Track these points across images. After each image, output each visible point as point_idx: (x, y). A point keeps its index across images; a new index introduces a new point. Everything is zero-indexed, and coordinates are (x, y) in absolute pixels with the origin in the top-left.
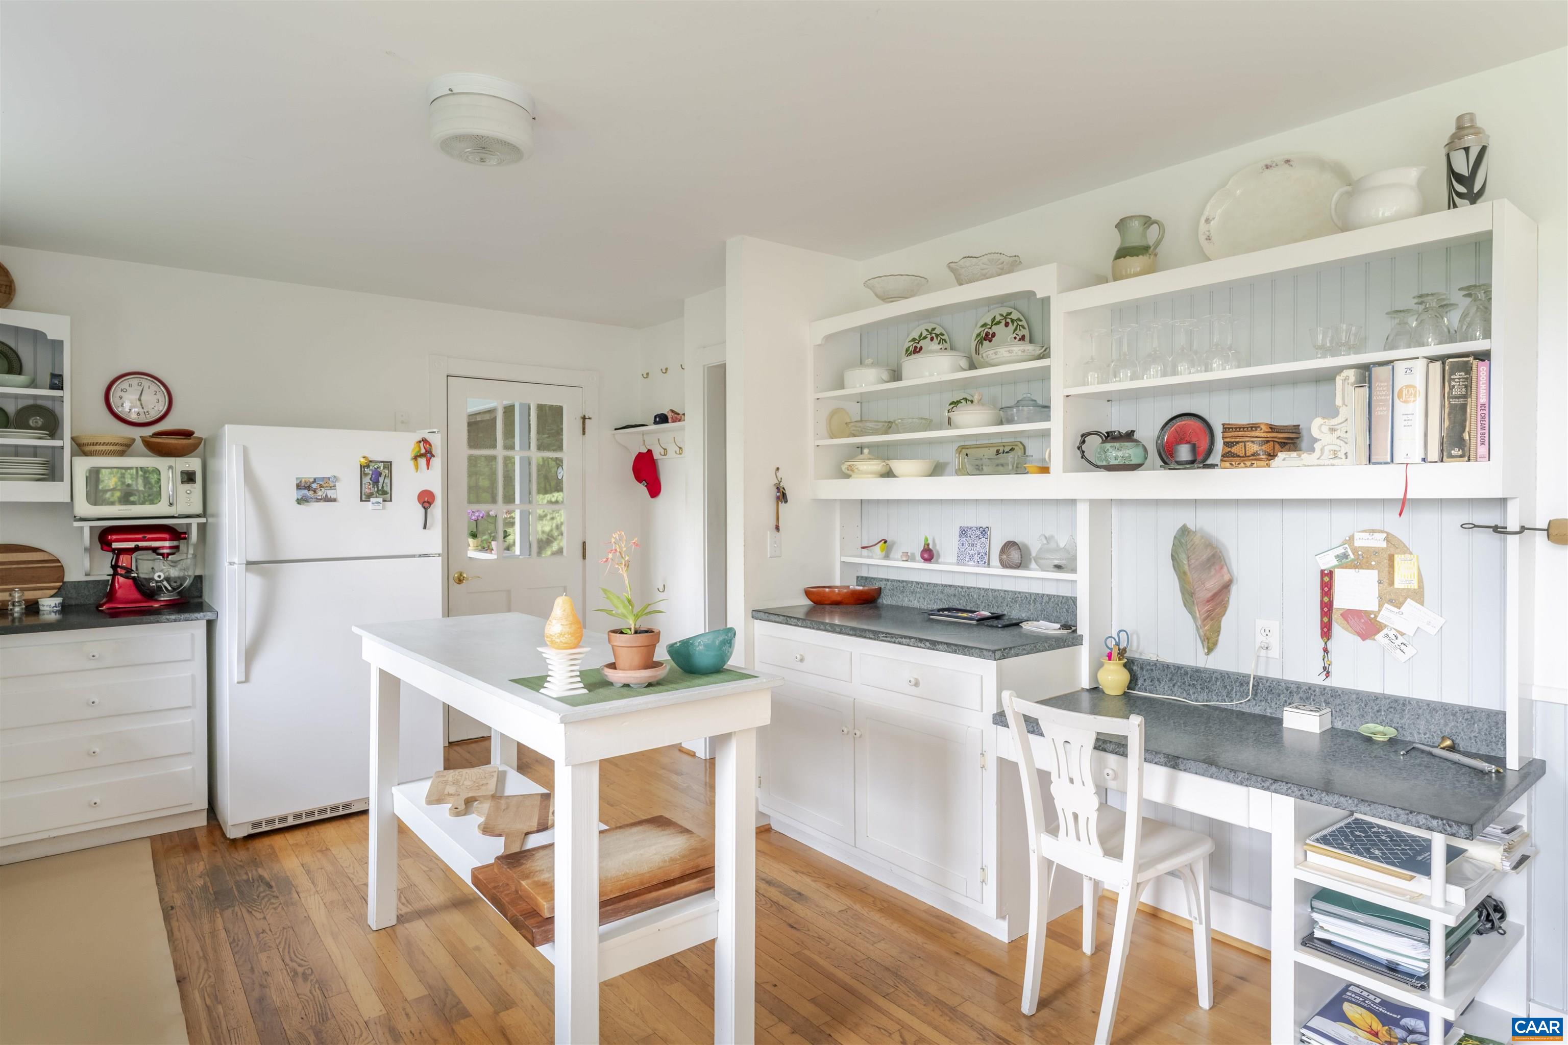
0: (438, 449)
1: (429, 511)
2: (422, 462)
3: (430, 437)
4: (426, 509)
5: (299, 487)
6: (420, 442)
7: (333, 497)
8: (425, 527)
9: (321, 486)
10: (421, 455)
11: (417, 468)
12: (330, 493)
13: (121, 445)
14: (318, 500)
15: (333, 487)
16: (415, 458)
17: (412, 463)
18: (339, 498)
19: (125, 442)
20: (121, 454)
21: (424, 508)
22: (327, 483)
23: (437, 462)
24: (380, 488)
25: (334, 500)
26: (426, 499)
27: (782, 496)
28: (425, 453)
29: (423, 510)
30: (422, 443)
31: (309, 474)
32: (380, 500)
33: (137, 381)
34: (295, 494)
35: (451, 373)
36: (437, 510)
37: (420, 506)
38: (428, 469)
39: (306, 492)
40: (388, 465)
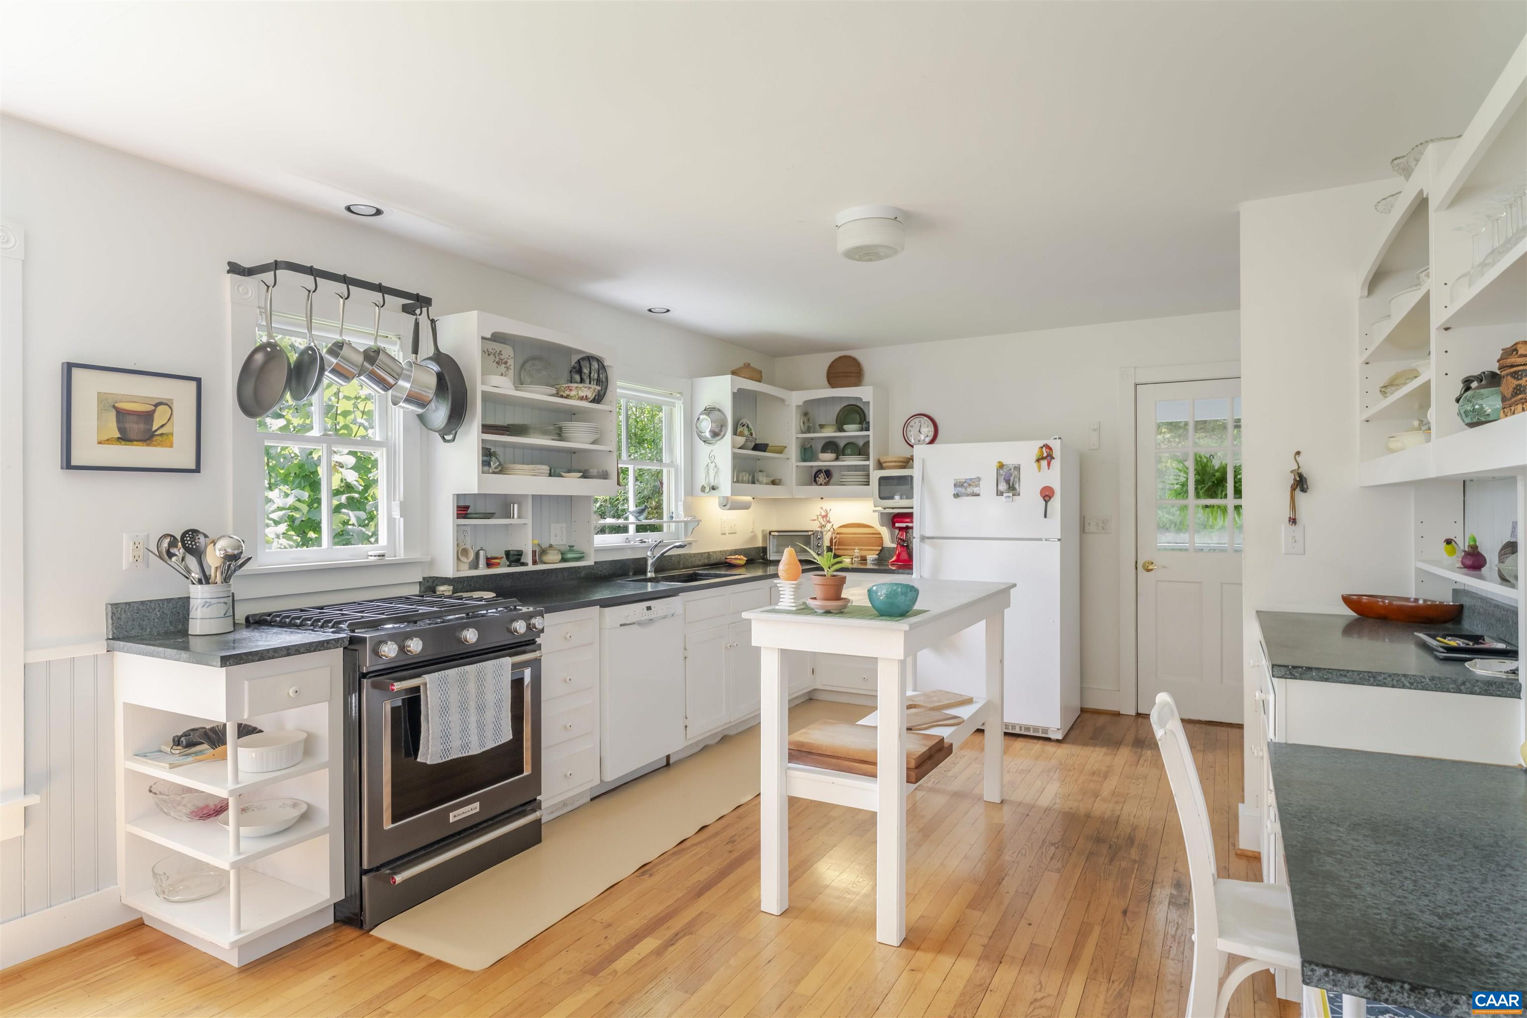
0: (1057, 453)
1: (1049, 503)
2: (1044, 463)
3: (1051, 443)
4: (1046, 502)
5: (955, 485)
6: (1042, 447)
7: (978, 492)
8: (1045, 516)
9: (970, 485)
10: (1043, 458)
11: (1039, 468)
12: (976, 490)
13: (902, 462)
14: (968, 495)
15: (978, 486)
16: (1038, 460)
17: (1036, 465)
18: (981, 494)
19: (905, 460)
20: (904, 467)
21: (1045, 501)
22: (976, 481)
23: (1056, 463)
24: (1011, 485)
25: (978, 495)
26: (1047, 494)
27: (1300, 483)
28: (1046, 456)
29: (1044, 502)
30: (1044, 448)
31: (963, 476)
32: (1011, 494)
33: (919, 419)
34: (953, 491)
35: (1138, 381)
36: (1056, 503)
37: (1042, 499)
38: (1049, 469)
39: (960, 489)
40: (1018, 468)
